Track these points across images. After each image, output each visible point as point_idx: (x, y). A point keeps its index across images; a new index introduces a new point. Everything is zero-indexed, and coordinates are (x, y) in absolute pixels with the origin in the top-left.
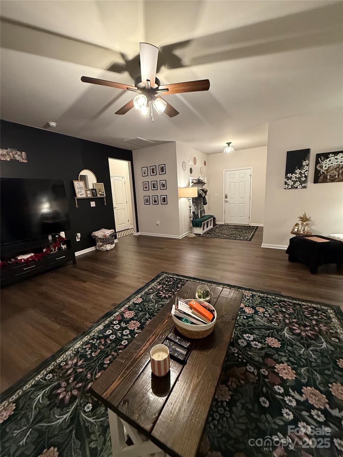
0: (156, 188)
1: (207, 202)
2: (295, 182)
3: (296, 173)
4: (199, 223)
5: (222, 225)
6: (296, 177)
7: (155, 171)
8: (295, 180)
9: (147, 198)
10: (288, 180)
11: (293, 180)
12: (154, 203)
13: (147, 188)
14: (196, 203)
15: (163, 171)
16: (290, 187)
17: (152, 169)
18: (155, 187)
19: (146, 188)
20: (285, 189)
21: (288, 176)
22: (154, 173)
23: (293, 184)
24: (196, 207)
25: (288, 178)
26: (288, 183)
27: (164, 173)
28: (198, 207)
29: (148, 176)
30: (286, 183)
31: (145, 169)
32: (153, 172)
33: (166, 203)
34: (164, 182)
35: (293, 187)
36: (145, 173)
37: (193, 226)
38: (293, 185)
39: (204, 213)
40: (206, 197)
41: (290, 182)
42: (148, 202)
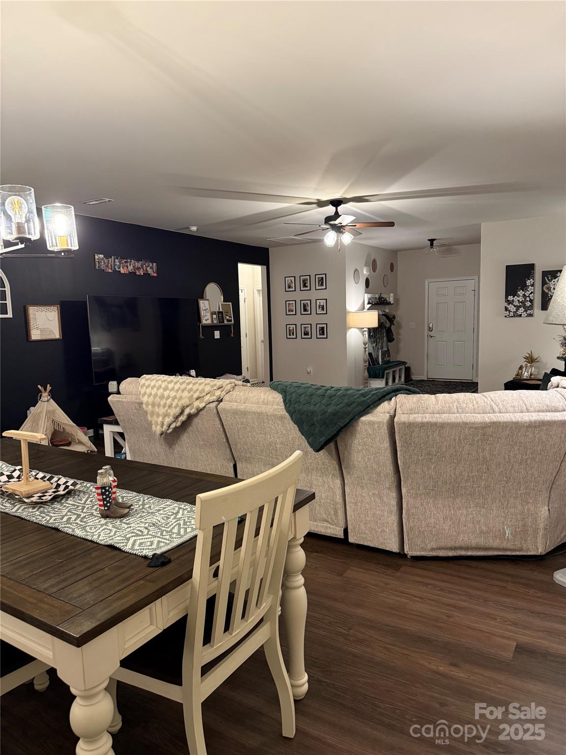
0: (308, 311)
1: (394, 337)
2: (518, 308)
3: (519, 296)
4: (379, 371)
5: (423, 381)
6: (519, 300)
7: (308, 284)
8: (518, 305)
9: (292, 328)
10: (509, 304)
11: (516, 305)
12: (303, 336)
13: (292, 311)
14: (375, 337)
15: (322, 285)
16: (512, 314)
17: (303, 281)
18: (306, 309)
19: (289, 311)
20: (506, 316)
21: (509, 299)
22: (307, 287)
23: (515, 310)
24: (374, 345)
25: (509, 302)
26: (509, 309)
27: (324, 287)
28: (378, 344)
29: (295, 291)
30: (506, 309)
31: (291, 280)
32: (305, 286)
33: (325, 336)
34: (323, 303)
35: (516, 315)
36: (289, 287)
37: (370, 377)
38: (516, 312)
39: (389, 356)
40: (393, 327)
41: (512, 308)
42: (293, 335)
